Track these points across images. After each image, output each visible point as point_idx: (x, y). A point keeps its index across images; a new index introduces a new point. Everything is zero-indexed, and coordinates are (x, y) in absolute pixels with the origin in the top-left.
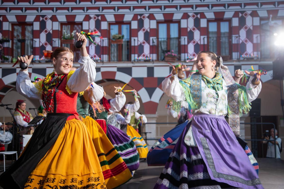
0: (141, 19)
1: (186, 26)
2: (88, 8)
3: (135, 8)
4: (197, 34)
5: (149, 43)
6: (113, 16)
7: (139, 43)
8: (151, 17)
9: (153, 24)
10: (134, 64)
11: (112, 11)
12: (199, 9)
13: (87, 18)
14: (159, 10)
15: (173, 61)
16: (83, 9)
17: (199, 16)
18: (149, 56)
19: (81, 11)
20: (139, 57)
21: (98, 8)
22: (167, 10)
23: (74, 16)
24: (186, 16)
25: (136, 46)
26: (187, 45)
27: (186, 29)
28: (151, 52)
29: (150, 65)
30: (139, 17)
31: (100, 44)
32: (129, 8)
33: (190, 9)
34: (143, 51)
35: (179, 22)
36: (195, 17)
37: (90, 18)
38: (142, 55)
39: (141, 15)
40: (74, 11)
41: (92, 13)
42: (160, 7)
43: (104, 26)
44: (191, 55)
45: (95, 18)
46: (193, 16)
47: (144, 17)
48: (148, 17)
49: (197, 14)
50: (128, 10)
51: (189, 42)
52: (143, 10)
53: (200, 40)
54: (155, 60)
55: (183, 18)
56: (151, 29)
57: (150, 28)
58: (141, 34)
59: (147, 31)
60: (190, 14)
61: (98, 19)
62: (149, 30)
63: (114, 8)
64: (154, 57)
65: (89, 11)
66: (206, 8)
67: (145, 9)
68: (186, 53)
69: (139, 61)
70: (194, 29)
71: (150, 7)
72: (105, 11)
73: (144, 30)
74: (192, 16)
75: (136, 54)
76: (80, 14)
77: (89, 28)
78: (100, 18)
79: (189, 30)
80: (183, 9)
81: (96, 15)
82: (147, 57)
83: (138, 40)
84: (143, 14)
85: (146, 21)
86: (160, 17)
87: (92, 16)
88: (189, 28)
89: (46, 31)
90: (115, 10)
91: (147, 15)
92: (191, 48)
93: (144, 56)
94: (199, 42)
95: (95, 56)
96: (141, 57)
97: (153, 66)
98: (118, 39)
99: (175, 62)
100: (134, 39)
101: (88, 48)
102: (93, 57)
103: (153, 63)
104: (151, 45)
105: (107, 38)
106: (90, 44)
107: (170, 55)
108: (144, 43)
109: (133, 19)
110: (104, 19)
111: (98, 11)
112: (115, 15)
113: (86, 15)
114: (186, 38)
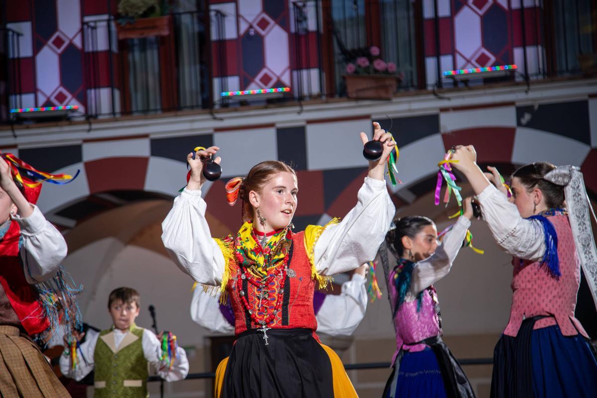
5: (285, 26)
7: (244, 27)
10: (221, 119)
15: (383, 94)
18: (286, 79)
20: (243, 86)
25: (231, 41)
26: (450, 21)
28: (297, 63)
29: (288, 117)
31: (78, 42)
34: (261, 63)
38: (257, 79)
44: (468, 61)
51: (457, 6)
54: (319, 96)
64: (312, 80)
68: (446, 54)
69: (244, 104)
75: (233, 75)
82: (279, 84)
83: (238, 16)
93: (266, 80)
94: (504, 2)
95: (61, 98)
96: (253, 85)
97: (303, 123)
98: (145, 15)
99: (394, 100)
100: (218, 12)
101: (30, 63)
102: (53, 99)
103: (298, 109)
104: (293, 30)
105: (105, 17)
106: (37, 46)
107: (367, 69)
108: (263, 24)
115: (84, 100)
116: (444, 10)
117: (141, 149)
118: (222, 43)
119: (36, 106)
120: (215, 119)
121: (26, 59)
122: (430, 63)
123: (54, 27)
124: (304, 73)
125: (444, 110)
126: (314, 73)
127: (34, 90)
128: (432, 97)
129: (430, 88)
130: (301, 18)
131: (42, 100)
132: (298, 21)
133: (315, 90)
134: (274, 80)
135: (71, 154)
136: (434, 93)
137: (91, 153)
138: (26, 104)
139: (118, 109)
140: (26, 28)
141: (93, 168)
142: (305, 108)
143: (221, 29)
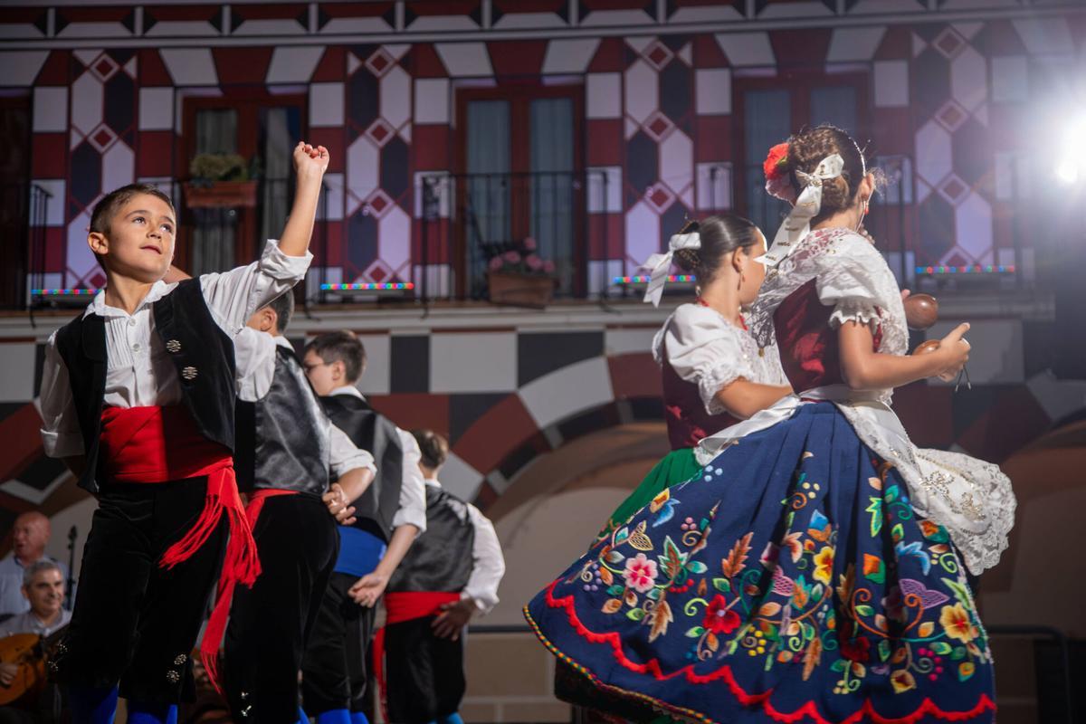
0: (362, 71)
1: (613, 112)
2: (67, 16)
3: (329, 11)
4: (675, 154)
5: (407, 207)
6: (205, 57)
7: (353, 206)
8: (422, 62)
9: (435, 102)
10: (318, 320)
11: (204, 28)
12: (684, 16)
13: (62, 70)
14: (465, 21)
15: (534, 299)
16: (36, 16)
17: (686, 55)
18: (404, 274)
19: (30, 30)
20: (349, 277)
21: (123, 15)
22: (509, 21)
24: (614, 56)
25: (336, 223)
26: (621, 218)
27: (619, 124)
28: (422, 254)
29: (406, 323)
30: (353, 64)
32: (298, 12)
33: (639, 16)
34: (372, 252)
35: (574, 89)
36: (665, 62)
37: (79, 69)
38: (367, 273)
39: (363, 51)
41: (89, 40)
42: (472, 8)
43: (157, 110)
45: (104, 68)
46: (657, 56)
47: (380, 63)
48: (404, 63)
49: (675, 41)
50: (292, 26)
51: (629, 201)
52: (376, 24)
53: (694, 184)
54: (447, 299)
55: (597, 65)
56: (417, 129)
57: (412, 119)
58: (364, 157)
59: (397, 139)
60: (639, 45)
61: (122, 74)
62: (406, 134)
63: (211, 14)
65: (73, 30)
66: (727, 12)
67: (390, 18)
68: (614, 258)
69: (347, 301)
70: (659, 127)
71: (415, 9)
72: (161, 28)
73: (380, 133)
74: (646, 57)
75: (334, 266)
76: (18, 46)
77: (70, 125)
78: (131, 68)
79: (630, 130)
80: (597, 18)
81: (109, 51)
82: (395, 280)
83: (346, 190)
84: (374, 47)
85: (394, 86)
86: (469, 61)
87: (87, 58)
88: (634, 121)
90: (217, 23)
91: (398, 52)
92: (643, 231)
93: (378, 275)
94: (687, 199)
95: (98, 281)
96: (360, 280)
97: (425, 332)
98: (227, 177)
99: (549, 309)
101: (62, 232)
102: (87, 282)
103: (421, 312)
104: (418, 212)
105: (169, 179)
106: (71, 212)
107: (516, 266)
108: (379, 204)
109: (322, 75)
110: (155, 73)
111: (124, 32)
112: (216, 52)
113: (54, 51)
114: (615, 174)
116: (614, 205)
118: (325, 222)
119: (64, 286)
120: (309, 318)
121: (55, 229)
122: (594, 268)
123: (96, 189)
124: (432, 270)
125: (612, 326)
126: (444, 270)
127: (62, 268)
128: (597, 308)
129: (593, 298)
130: (430, 199)
131: (71, 282)
132: (425, 203)
134: (389, 276)
136: (600, 303)
138: (51, 285)
140: (58, 188)
142: (432, 312)
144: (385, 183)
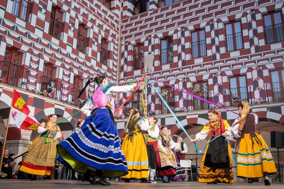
0: (215, 76)
1: (251, 77)
2: (177, 75)
3: (210, 69)
4: (261, 83)
5: (222, 94)
7: (215, 95)
8: (223, 74)
9: (225, 79)
11: (194, 74)
12: (260, 63)
13: (177, 82)
14: (228, 68)
16: (174, 76)
17: (261, 68)
18: (223, 103)
19: (173, 77)
21: (184, 74)
22: (234, 67)
23: (169, 81)
24: (250, 70)
25: (213, 97)
26: (253, 92)
27: (252, 79)
28: (225, 100)
29: (223, 110)
30: (214, 76)
31: (186, 98)
32: (206, 70)
33: (253, 64)
35: (245, 75)
37: (179, 81)
39: (215, 74)
40: (169, 78)
41: (180, 77)
42: (229, 66)
43: (189, 85)
44: (257, 99)
45: (182, 81)
46: (257, 69)
47: (217, 75)
48: (220, 74)
49: (259, 66)
50: (205, 72)
51: (254, 90)
52: (217, 70)
53: (264, 86)
55: (248, 71)
56: (223, 83)
58: (216, 88)
59: (220, 85)
60: (254, 68)
61: (184, 81)
62: (221, 84)
63: (195, 72)
64: (228, 103)
65: (179, 76)
66: (267, 61)
67: (218, 69)
68: (253, 98)
70: (258, 79)
71: (221, 67)
72: (189, 75)
73: (218, 84)
76: (172, 79)
77: (179, 88)
78: (186, 80)
79: (254, 80)
80: (247, 65)
81: (183, 78)
82: (222, 104)
83: (214, 93)
85: (219, 78)
86: (229, 73)
87: (180, 80)
88: (254, 78)
89: (151, 94)
90: (196, 73)
91: (219, 73)
92: (257, 94)
93: (219, 104)
94: (263, 89)
95: (183, 108)
97: (226, 111)
98: (197, 93)
100: (210, 92)
101: (179, 102)
104: (224, 95)
106: (179, 100)
107: (237, 101)
108: (218, 94)
109: (209, 78)
110: (188, 80)
111: (185, 76)
112: (196, 76)
113: (176, 79)
114: (252, 86)
115: (187, 109)
116: (252, 90)
117: (196, 116)
118: (211, 98)
119: (179, 109)
122: (250, 100)
123: (182, 96)
124: (226, 102)
125: (253, 108)
126: (228, 102)
127: (179, 107)
130: (225, 92)
131: (180, 108)
132: (225, 93)
133: (228, 105)
135: (184, 117)
137: (188, 117)
138: (177, 109)
139: (193, 109)
140: (178, 97)
141: (188, 120)
142: (226, 108)
143: (211, 95)
144: (219, 91)
